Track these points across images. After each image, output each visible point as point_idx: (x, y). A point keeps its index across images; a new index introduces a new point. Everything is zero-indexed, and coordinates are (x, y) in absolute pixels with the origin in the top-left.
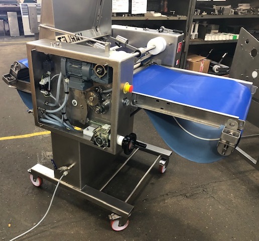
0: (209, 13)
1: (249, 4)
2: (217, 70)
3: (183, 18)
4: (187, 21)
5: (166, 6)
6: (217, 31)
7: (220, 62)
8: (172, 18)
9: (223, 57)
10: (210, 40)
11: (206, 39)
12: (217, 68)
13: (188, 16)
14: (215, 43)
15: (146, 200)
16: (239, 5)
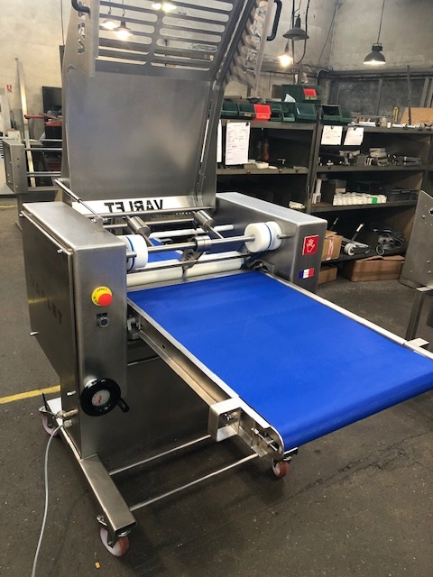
0: (336, 163)
1: (384, 149)
2: (352, 251)
3: (303, 170)
4: (309, 176)
5: (266, 150)
6: (344, 190)
7: (354, 238)
8: (285, 171)
9: (358, 230)
10: (341, 204)
11: (334, 204)
12: (351, 248)
13: (310, 166)
14: (348, 208)
15: (318, 481)
16: (371, 149)
